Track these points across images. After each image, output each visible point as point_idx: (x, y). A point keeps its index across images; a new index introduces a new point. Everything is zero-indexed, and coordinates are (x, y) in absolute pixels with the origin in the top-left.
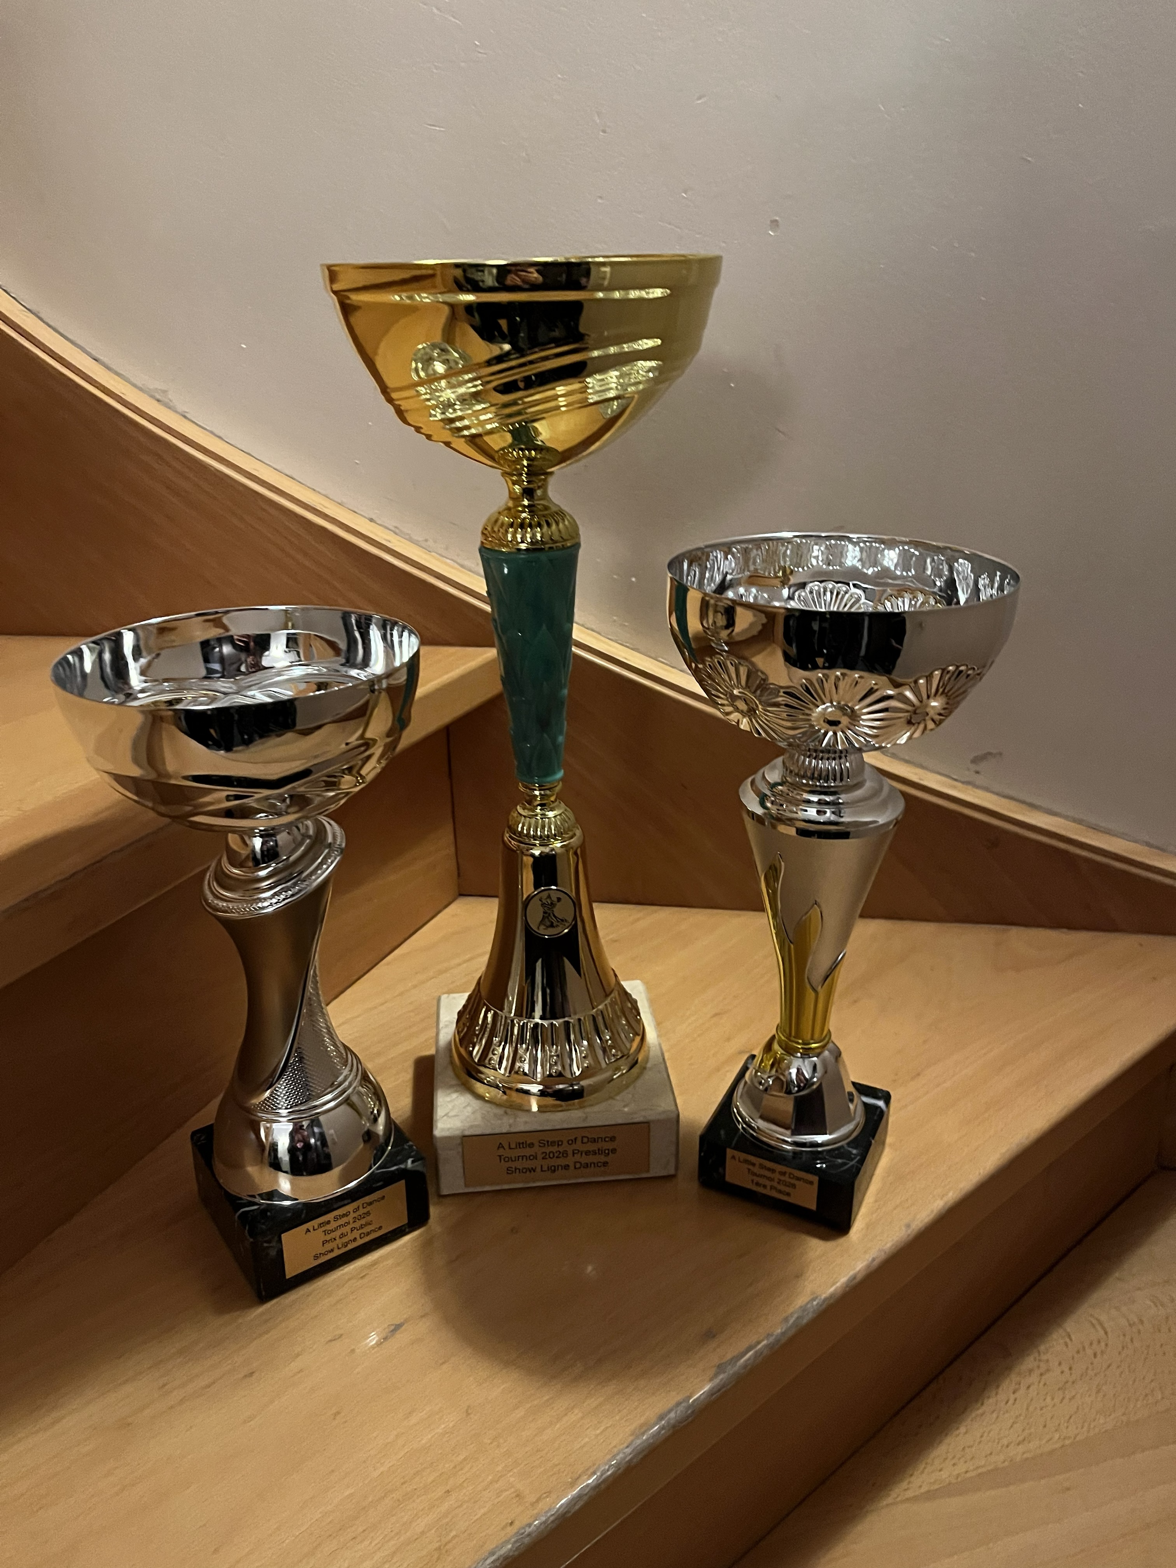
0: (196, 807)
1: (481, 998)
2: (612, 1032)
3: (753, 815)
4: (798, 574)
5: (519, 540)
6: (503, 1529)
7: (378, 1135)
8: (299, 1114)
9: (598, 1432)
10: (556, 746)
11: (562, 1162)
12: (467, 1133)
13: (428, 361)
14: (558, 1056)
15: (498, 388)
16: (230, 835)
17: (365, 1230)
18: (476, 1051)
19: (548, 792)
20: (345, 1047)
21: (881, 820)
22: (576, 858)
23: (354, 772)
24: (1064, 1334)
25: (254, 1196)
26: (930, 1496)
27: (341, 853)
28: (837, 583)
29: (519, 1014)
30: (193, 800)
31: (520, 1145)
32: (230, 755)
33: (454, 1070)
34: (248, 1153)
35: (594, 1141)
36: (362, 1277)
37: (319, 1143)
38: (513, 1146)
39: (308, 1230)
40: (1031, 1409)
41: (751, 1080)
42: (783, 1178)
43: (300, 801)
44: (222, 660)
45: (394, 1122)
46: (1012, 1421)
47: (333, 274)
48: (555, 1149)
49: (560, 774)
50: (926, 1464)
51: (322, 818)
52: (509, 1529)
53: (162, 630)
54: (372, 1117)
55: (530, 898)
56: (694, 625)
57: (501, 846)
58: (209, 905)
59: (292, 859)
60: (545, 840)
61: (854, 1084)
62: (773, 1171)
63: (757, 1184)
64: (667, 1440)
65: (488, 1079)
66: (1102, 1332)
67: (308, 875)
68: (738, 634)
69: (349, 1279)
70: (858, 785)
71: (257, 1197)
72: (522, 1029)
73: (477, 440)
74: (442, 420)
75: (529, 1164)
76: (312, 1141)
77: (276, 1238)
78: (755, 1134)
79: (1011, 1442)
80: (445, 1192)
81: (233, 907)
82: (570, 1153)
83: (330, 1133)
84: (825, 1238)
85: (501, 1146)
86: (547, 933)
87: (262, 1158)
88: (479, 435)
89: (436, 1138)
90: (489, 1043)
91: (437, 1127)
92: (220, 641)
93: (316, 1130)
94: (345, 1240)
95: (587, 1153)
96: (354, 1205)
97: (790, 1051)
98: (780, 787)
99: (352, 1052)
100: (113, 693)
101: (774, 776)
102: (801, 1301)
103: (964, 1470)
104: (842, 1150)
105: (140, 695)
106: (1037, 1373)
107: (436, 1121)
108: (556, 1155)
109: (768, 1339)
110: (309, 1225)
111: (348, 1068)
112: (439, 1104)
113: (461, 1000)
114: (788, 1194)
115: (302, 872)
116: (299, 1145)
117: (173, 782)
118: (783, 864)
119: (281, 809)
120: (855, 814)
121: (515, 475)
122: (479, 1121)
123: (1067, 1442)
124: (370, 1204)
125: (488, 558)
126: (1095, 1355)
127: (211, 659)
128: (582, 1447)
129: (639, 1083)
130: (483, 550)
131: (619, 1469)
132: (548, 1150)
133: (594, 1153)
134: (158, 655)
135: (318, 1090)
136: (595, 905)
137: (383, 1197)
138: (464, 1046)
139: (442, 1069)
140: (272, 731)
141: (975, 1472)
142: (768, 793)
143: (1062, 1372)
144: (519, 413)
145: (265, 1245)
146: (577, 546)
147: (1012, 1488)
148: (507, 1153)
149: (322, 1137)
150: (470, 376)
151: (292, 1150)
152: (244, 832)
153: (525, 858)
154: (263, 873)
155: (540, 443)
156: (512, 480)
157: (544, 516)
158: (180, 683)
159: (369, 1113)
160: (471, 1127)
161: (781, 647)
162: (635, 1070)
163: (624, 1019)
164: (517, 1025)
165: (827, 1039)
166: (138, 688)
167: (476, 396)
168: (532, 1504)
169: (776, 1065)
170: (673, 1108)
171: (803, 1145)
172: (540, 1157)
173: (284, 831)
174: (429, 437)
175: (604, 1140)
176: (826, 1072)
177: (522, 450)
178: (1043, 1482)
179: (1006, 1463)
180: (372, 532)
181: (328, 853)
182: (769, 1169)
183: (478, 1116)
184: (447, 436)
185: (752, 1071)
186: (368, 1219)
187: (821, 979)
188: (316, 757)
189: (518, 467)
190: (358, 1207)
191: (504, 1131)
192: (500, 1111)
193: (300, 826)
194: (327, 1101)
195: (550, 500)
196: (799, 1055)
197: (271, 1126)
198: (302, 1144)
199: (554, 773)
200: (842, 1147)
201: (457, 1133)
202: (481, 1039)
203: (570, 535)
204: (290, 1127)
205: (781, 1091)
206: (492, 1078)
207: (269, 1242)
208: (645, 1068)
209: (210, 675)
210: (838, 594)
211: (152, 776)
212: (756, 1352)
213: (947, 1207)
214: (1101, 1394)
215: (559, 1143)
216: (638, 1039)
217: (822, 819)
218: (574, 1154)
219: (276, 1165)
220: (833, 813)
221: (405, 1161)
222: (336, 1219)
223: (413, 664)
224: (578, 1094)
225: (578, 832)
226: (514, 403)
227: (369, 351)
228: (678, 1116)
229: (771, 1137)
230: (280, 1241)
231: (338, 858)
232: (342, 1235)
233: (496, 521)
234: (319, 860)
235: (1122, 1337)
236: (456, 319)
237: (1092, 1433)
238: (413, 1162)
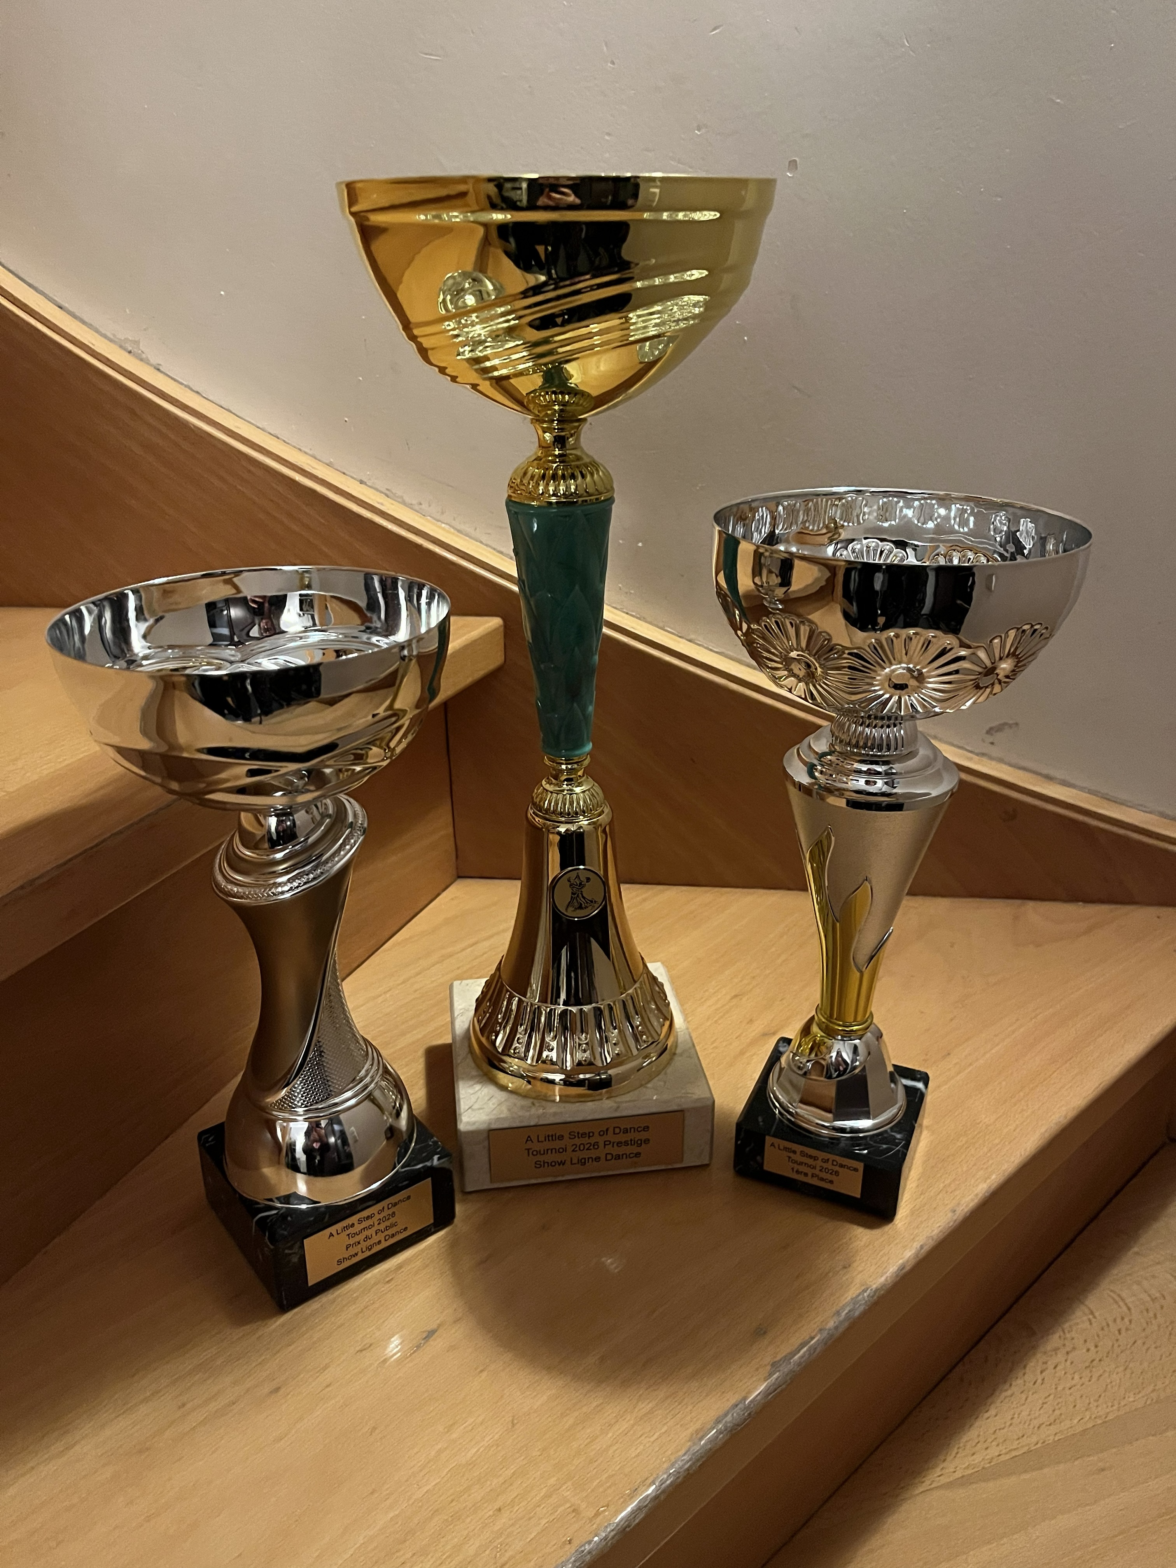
0: (209, 784)
1: (502, 986)
2: (642, 1018)
3: (800, 786)
4: (849, 528)
5: (551, 493)
6: (561, 1548)
7: (400, 1131)
8: (316, 1113)
9: (652, 1439)
10: (586, 718)
11: (593, 1154)
12: (494, 1126)
13: (459, 292)
14: (586, 1044)
15: (534, 323)
16: (243, 814)
17: (390, 1232)
18: (500, 1041)
19: (575, 766)
20: (365, 1040)
21: (934, 793)
22: (604, 836)
23: (383, 744)
24: (1087, 1311)
25: (271, 1200)
26: (964, 1481)
27: (364, 832)
28: (882, 540)
29: (543, 1000)
30: (207, 777)
31: (549, 1138)
32: (247, 725)
33: (475, 1062)
34: (264, 1155)
35: (626, 1131)
36: (388, 1282)
37: (339, 1141)
38: (542, 1138)
39: (331, 1235)
40: (1060, 1388)
41: (789, 1065)
42: (825, 1165)
43: (316, 778)
44: (230, 623)
45: (417, 1119)
46: (1041, 1402)
47: (352, 191)
48: (585, 1140)
49: (589, 747)
50: (958, 1448)
51: (343, 797)
52: (568, 1547)
53: (166, 591)
54: (395, 1111)
55: (556, 880)
56: (745, 582)
57: (525, 822)
58: (222, 890)
59: (310, 840)
60: (571, 816)
61: (894, 1066)
62: (815, 1158)
63: (798, 1172)
64: (726, 1444)
65: (511, 1069)
66: (1125, 1308)
67: (330, 857)
68: (794, 592)
69: (375, 1284)
70: (911, 755)
71: (276, 1201)
72: (550, 1015)
73: (504, 383)
74: (468, 360)
75: (558, 1158)
76: (332, 1140)
77: (298, 1244)
78: (793, 1120)
79: (1043, 1424)
80: (469, 1189)
81: (250, 892)
82: (601, 1144)
83: (351, 1131)
84: (870, 1226)
85: (529, 1139)
86: (576, 916)
87: (279, 1159)
88: (507, 377)
89: (460, 1131)
90: (514, 1032)
91: (461, 1121)
92: (228, 602)
93: (336, 1127)
94: (369, 1242)
95: (619, 1144)
96: (379, 1206)
97: (830, 1033)
98: (829, 757)
99: (371, 1045)
100: (113, 659)
101: (821, 746)
102: (852, 1292)
103: (997, 1454)
104: (885, 1135)
105: (144, 662)
106: (1064, 1351)
107: (460, 1115)
108: (586, 1147)
109: (821, 1334)
110: (332, 1229)
111: (369, 1063)
112: (461, 1096)
113: (477, 987)
114: (831, 1182)
115: (322, 855)
116: (316, 1145)
117: (185, 755)
118: (833, 838)
119: (298, 786)
120: (908, 785)
121: (545, 422)
122: (505, 1113)
123: (1099, 1422)
124: (395, 1204)
125: (516, 513)
126: (1119, 1331)
127: (218, 623)
128: (637, 1456)
129: (670, 1070)
130: (510, 502)
131: (678, 1478)
132: (577, 1141)
133: (626, 1143)
134: (162, 618)
135: (339, 1085)
136: (623, 887)
137: (409, 1198)
138: (486, 1034)
139: (462, 1062)
140: (294, 699)
141: (1008, 1455)
142: (816, 762)
143: (1088, 1350)
144: (550, 353)
145: (287, 1251)
146: (611, 500)
147: (1046, 1470)
148: (536, 1146)
149: (343, 1135)
150: (503, 309)
151: (307, 1150)
152: (260, 811)
153: (551, 836)
154: (279, 856)
155: (573, 385)
156: (542, 428)
157: (578, 467)
158: (186, 650)
159: (391, 1108)
160: (498, 1119)
161: (840, 605)
162: (665, 1056)
163: (653, 1003)
164: (544, 1012)
165: (869, 1021)
166: (141, 655)
167: (510, 332)
168: (591, 1520)
169: (816, 1049)
170: (709, 1095)
171: (843, 1130)
172: (570, 1149)
173: (301, 810)
174: (454, 379)
175: (636, 1130)
176: (869, 1054)
177: (554, 393)
178: (1076, 1463)
179: (1039, 1445)
180: (363, 494)
181: (351, 832)
182: (810, 1157)
183: (504, 1108)
184: (474, 378)
185: (789, 1055)
186: (392, 1220)
187: (867, 958)
188: (339, 730)
189: (549, 412)
190: (383, 1208)
191: (532, 1123)
192: (527, 1102)
193: (319, 805)
194: (347, 1098)
195: (582, 450)
196: (839, 1037)
197: (288, 1125)
198: (319, 1144)
199: (581, 745)
200: (886, 1131)
201: (484, 1127)
202: (505, 1027)
203: (606, 488)
204: (306, 1125)
205: (821, 1076)
206: (516, 1067)
207: (291, 1248)
208: (675, 1054)
209: (217, 640)
210: (882, 552)
211: (163, 748)
212: (810, 1347)
213: (991, 1190)
214: (1128, 1371)
215: (590, 1135)
216: (667, 1023)
217: (871, 789)
218: (605, 1145)
219: (294, 1166)
220: (886, 783)
221: (430, 1158)
222: (360, 1221)
223: (443, 629)
224: (606, 1084)
225: (607, 810)
226: (546, 341)
227: (391, 280)
228: (714, 1102)
229: (809, 1122)
230: (302, 1246)
231: (362, 838)
232: (367, 1238)
233: (525, 474)
234: (341, 841)
235: (1145, 1313)
236: (490, 244)
237: (1121, 1413)
238: (439, 1159)
